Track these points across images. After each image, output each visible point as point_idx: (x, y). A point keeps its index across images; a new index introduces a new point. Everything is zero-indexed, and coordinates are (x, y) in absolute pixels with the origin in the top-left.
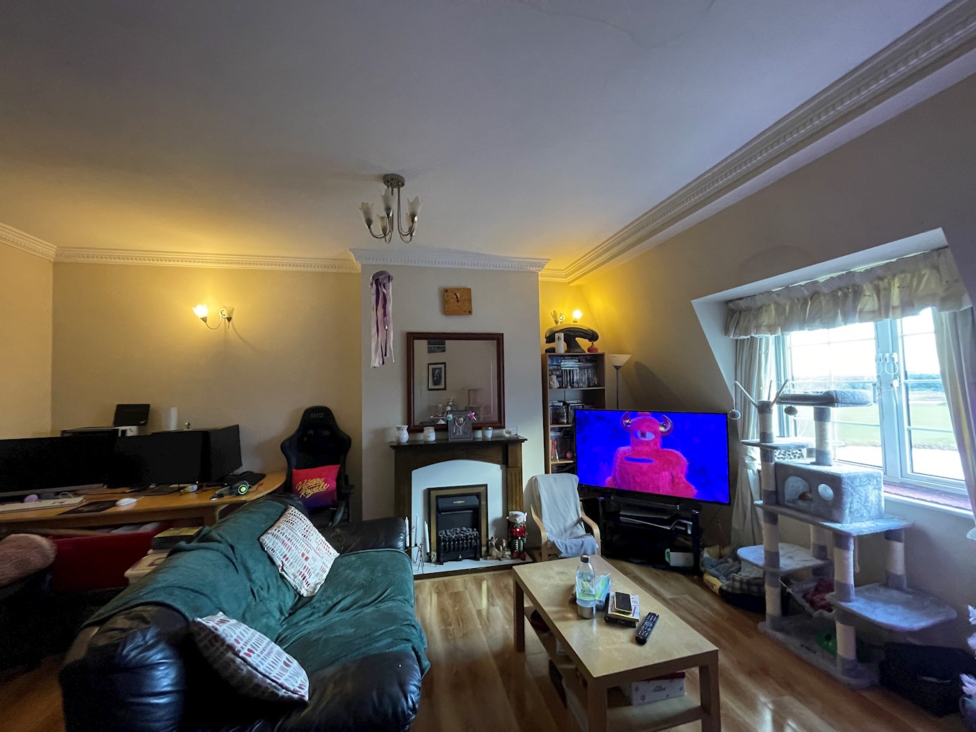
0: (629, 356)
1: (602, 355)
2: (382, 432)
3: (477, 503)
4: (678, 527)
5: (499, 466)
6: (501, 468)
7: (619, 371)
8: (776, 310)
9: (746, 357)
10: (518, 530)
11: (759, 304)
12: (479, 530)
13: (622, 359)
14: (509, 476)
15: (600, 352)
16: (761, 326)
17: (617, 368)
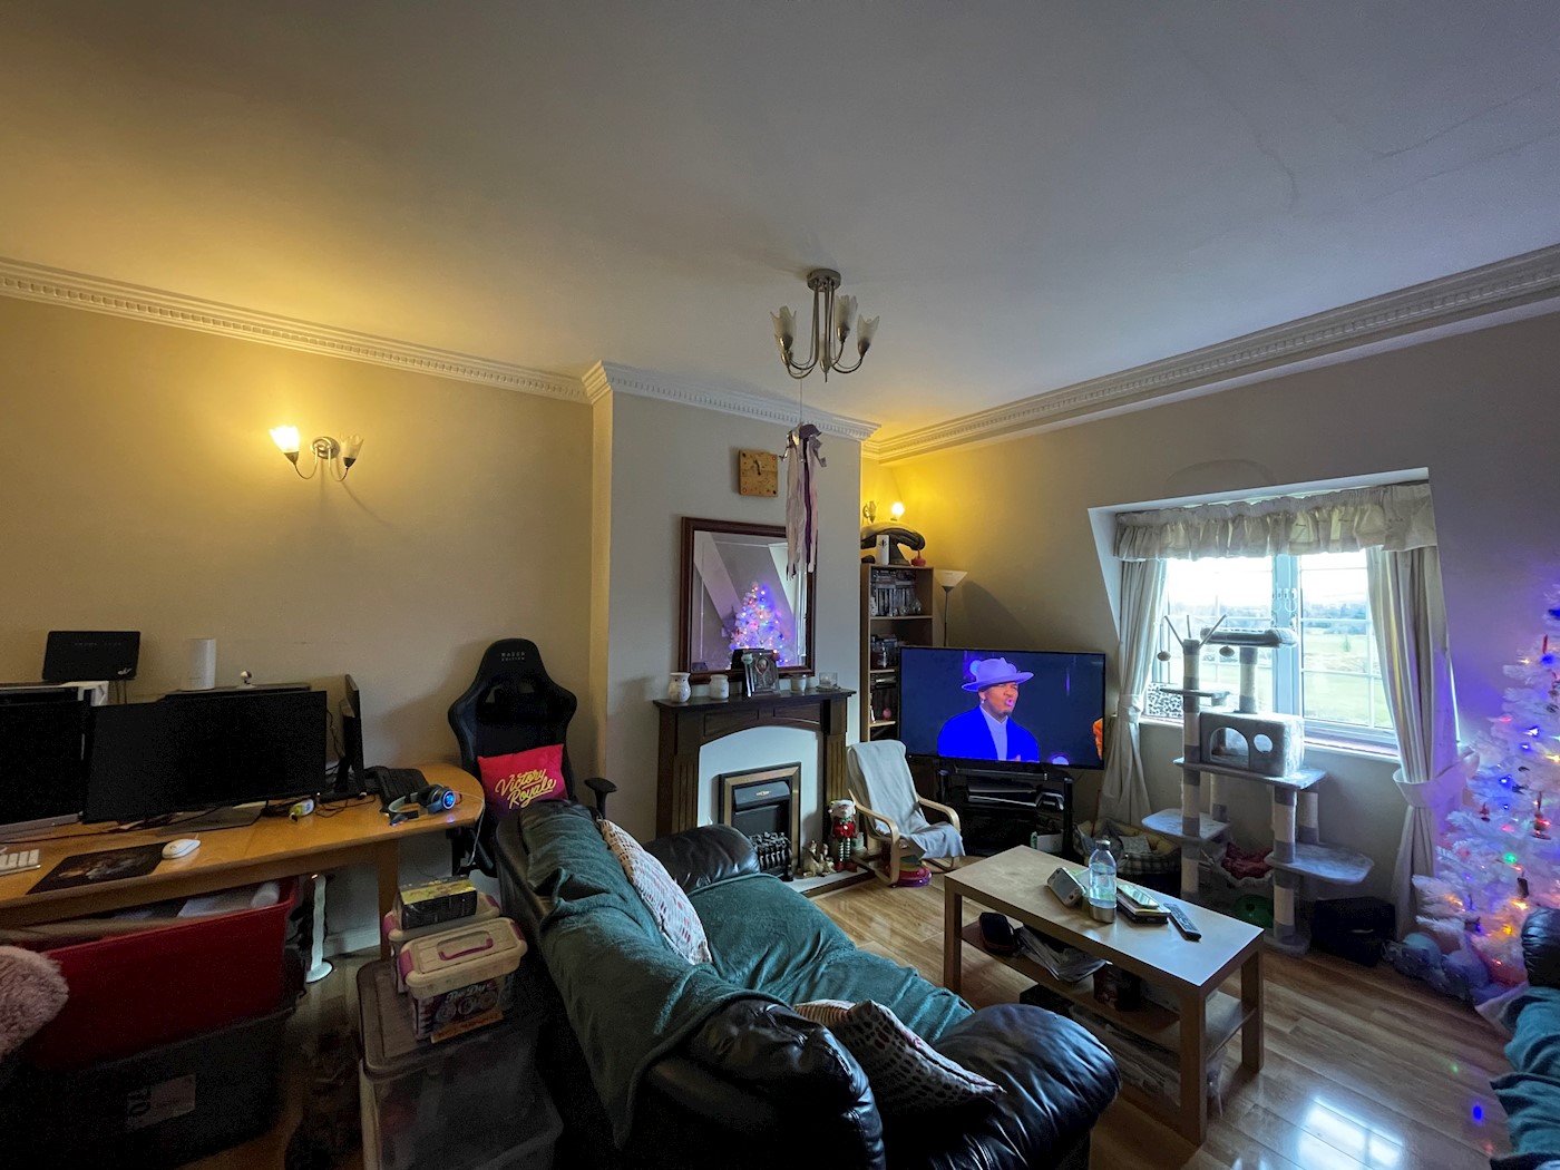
0: (966, 573)
1: (930, 571)
2: (639, 685)
3: (788, 793)
4: (1045, 803)
5: (814, 733)
6: (817, 736)
7: (949, 593)
8: (1186, 530)
9: (1139, 583)
10: (846, 828)
11: (1162, 521)
12: (788, 835)
13: (955, 578)
14: (829, 747)
15: (927, 566)
16: (1166, 548)
17: (947, 589)
